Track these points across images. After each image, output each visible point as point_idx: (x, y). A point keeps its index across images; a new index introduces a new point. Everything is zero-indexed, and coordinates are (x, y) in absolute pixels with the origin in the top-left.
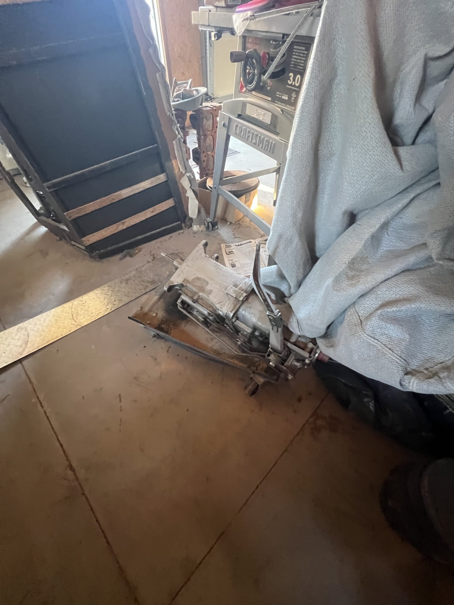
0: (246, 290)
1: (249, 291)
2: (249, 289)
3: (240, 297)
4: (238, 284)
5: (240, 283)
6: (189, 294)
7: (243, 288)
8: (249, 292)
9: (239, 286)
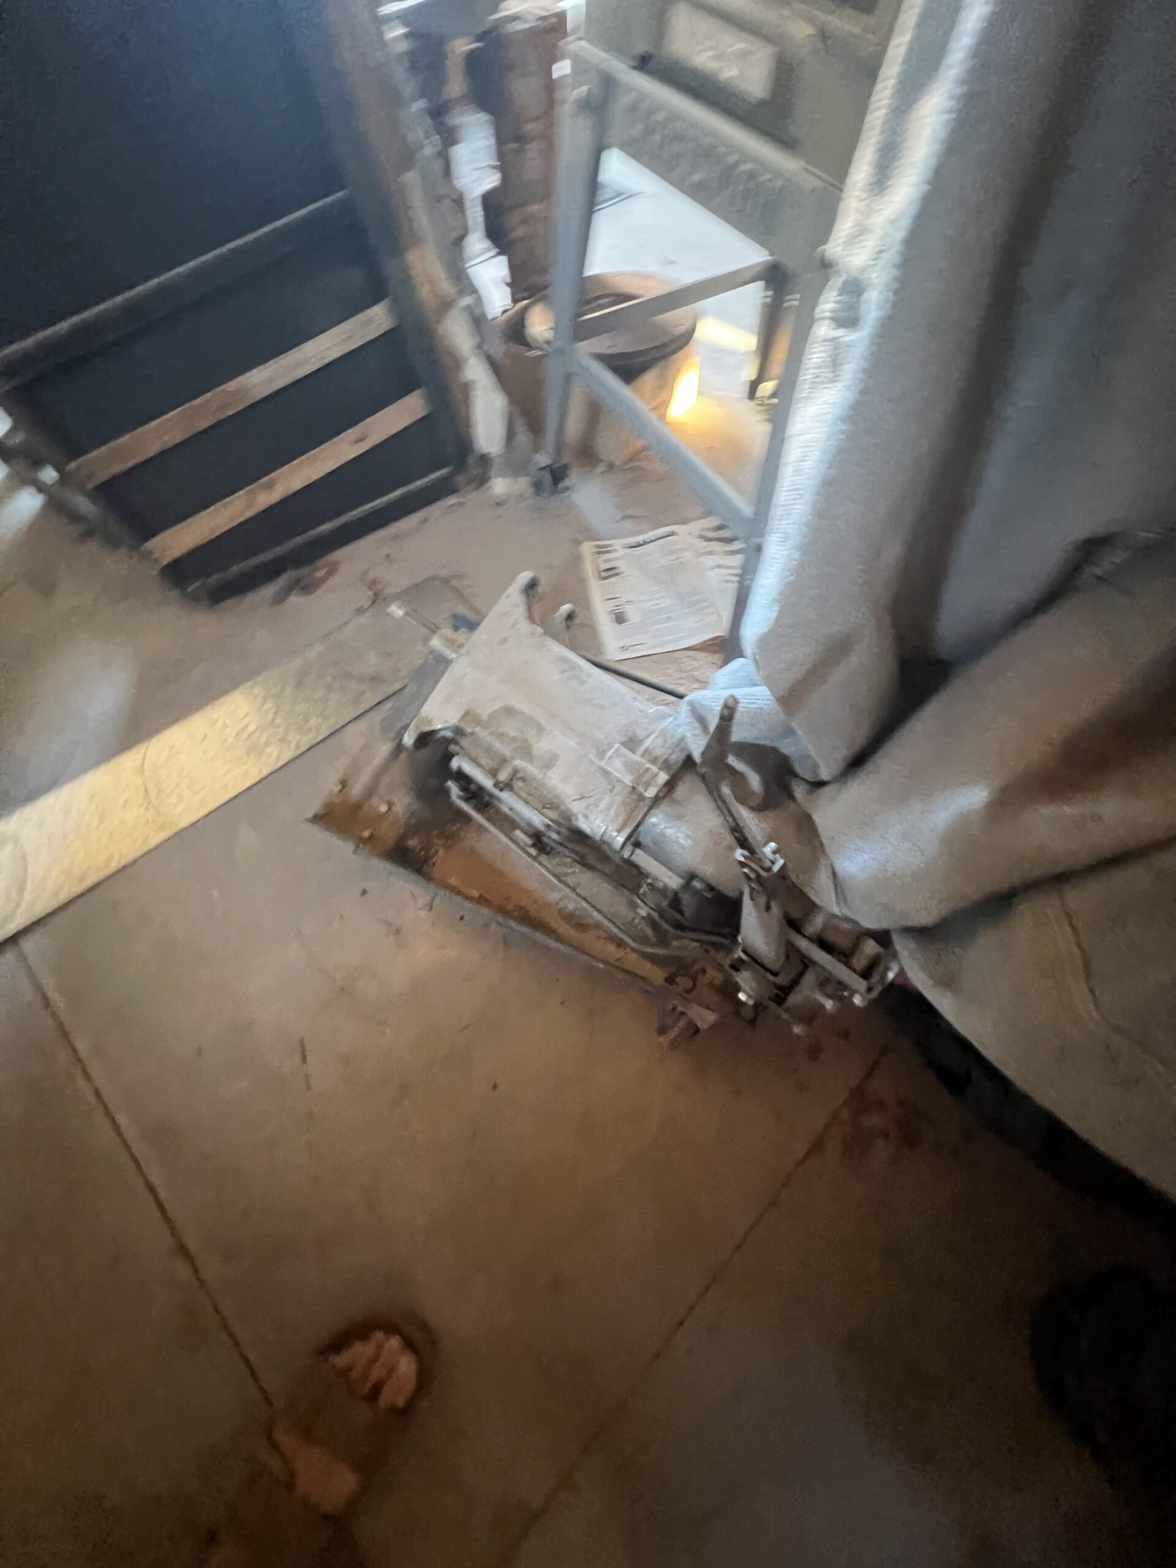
0: (666, 761)
1: (676, 762)
2: (673, 757)
3: (647, 785)
4: (641, 738)
5: (646, 733)
6: (484, 761)
7: (658, 752)
8: (675, 768)
9: (642, 741)
